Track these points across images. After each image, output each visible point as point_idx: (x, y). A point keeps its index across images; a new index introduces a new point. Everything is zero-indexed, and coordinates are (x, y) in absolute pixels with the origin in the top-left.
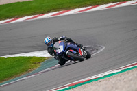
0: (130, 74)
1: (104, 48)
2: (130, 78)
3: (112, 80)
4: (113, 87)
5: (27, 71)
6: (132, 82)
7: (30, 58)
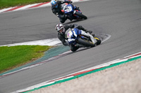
0: (137, 63)
1: (110, 36)
2: (137, 67)
3: (118, 70)
4: (119, 77)
5: (30, 60)
6: (139, 71)
7: (34, 47)
